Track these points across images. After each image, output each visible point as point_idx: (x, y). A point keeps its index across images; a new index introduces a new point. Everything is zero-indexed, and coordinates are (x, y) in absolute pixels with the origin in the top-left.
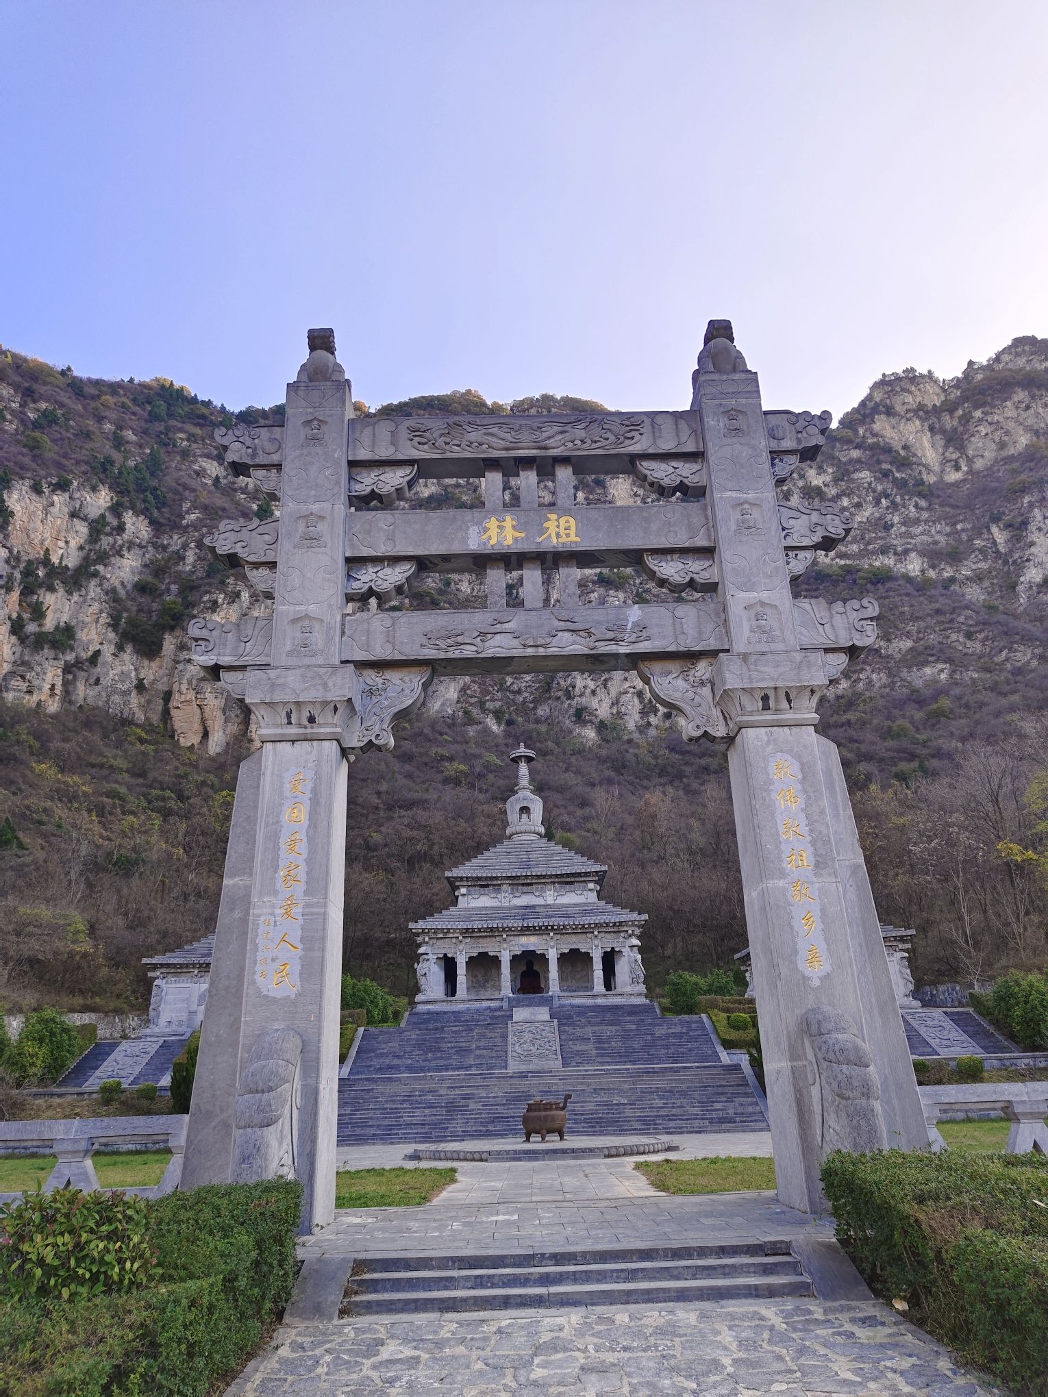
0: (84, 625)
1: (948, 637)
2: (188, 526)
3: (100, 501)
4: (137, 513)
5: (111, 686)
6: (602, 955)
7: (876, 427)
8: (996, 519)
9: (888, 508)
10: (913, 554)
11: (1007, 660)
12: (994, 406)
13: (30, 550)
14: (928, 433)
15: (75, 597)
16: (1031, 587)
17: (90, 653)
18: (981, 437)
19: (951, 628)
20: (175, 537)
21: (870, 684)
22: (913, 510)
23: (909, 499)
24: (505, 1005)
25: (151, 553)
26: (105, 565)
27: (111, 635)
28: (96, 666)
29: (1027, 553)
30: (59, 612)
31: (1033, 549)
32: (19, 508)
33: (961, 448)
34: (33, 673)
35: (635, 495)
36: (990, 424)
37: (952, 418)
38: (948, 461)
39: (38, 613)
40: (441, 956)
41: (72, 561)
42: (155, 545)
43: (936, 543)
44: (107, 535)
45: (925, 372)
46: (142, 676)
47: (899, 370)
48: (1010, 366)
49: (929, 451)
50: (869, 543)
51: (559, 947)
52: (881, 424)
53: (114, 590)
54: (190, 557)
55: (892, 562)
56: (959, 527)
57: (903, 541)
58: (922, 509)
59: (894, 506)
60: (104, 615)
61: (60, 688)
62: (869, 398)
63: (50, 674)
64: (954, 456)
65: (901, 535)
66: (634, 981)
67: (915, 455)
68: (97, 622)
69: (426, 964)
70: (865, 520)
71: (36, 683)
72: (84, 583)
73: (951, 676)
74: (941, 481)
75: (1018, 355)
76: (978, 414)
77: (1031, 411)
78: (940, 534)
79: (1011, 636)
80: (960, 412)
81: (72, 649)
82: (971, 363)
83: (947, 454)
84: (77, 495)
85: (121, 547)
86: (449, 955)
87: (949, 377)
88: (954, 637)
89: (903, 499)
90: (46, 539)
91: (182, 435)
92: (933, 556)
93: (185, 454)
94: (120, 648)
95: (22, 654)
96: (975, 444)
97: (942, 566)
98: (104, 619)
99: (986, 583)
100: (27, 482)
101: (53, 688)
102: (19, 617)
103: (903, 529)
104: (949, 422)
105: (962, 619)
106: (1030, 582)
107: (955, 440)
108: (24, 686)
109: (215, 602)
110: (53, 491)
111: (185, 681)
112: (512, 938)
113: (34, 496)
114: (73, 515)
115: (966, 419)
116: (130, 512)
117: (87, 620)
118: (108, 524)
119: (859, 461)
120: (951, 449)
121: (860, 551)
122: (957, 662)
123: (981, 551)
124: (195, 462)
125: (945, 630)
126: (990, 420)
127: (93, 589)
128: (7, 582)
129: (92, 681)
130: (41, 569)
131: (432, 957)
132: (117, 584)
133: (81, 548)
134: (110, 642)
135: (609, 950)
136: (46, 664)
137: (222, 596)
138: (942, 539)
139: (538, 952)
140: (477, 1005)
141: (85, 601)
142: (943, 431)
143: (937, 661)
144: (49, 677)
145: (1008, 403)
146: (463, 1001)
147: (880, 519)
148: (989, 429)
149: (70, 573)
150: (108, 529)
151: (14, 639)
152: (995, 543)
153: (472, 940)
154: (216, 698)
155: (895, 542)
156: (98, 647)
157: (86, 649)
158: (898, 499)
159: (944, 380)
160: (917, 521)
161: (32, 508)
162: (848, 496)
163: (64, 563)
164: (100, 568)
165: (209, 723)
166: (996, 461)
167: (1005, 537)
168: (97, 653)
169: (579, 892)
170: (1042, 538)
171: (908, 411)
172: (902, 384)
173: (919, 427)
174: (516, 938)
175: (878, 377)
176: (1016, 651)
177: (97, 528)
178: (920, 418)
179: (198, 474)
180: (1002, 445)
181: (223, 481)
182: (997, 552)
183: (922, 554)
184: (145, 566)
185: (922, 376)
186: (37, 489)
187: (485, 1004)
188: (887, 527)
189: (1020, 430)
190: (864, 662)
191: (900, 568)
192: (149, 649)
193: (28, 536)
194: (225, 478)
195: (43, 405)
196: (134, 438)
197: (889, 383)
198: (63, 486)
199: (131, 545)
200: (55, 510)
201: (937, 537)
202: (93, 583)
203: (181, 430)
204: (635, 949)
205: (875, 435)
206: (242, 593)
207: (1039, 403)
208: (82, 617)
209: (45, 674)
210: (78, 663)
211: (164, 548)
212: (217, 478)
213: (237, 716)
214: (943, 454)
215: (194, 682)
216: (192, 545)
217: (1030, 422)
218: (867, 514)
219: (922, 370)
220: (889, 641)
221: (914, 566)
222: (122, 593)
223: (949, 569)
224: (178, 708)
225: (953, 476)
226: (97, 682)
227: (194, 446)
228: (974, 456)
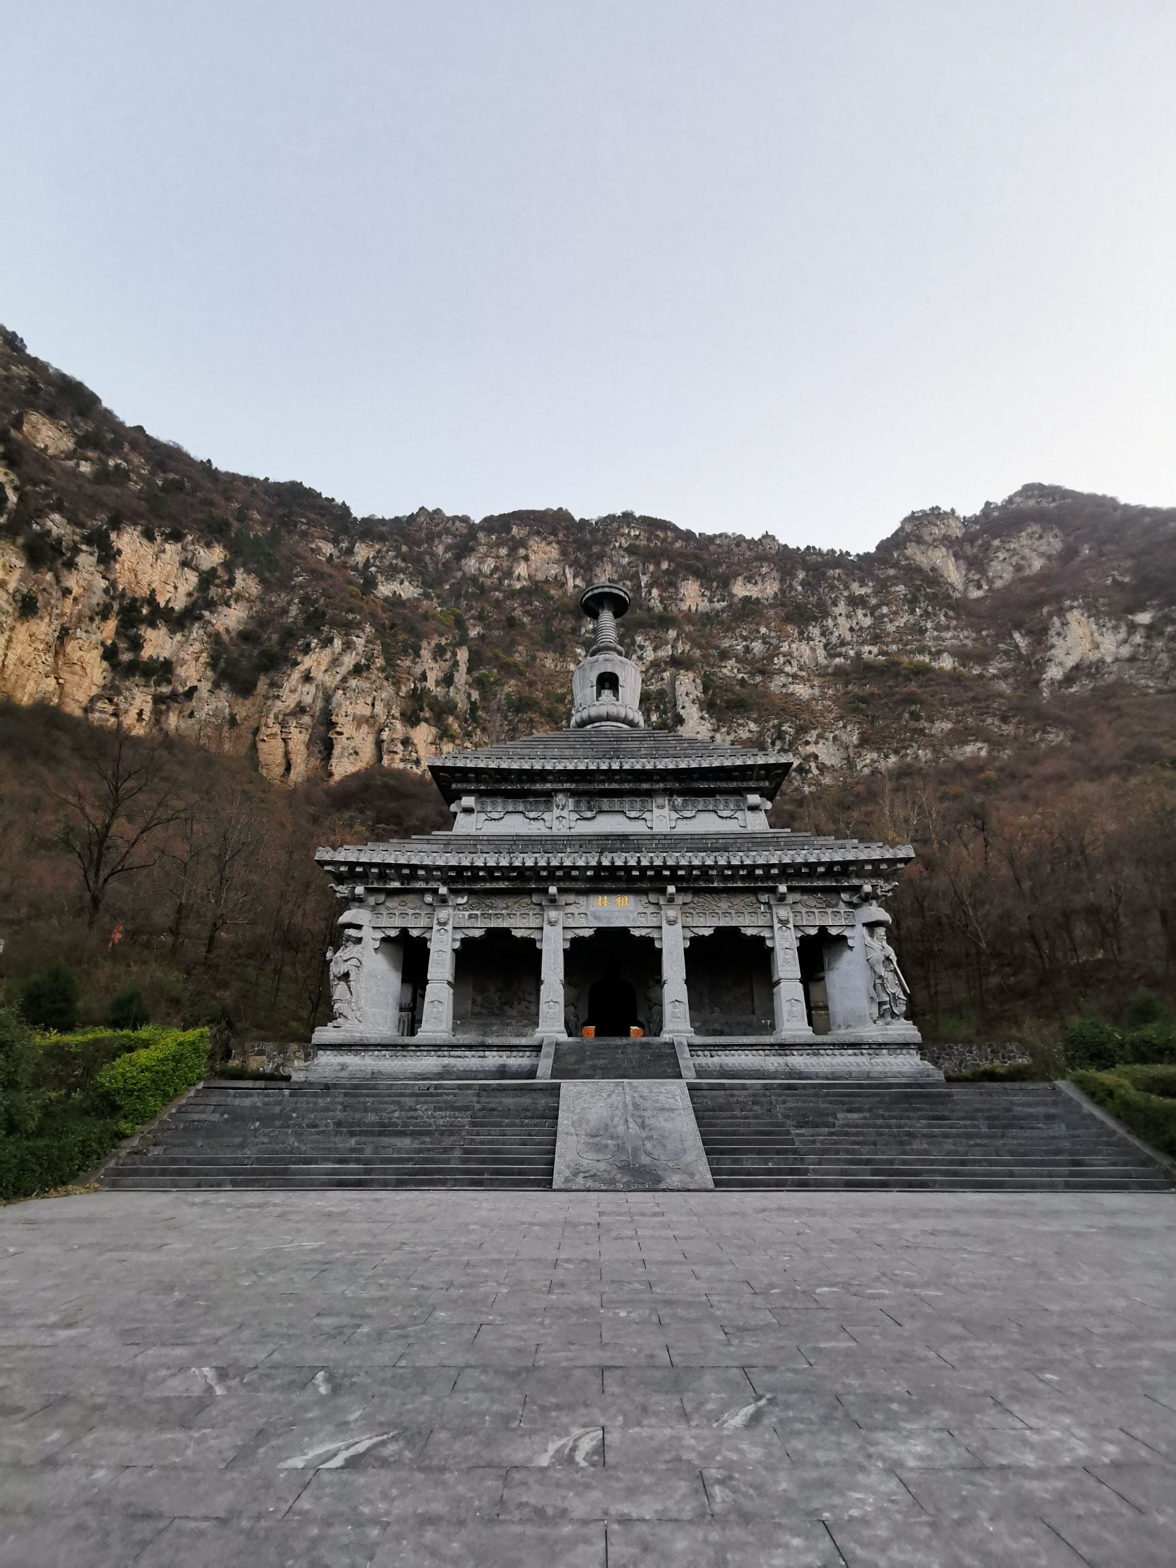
0: (183, 662)
1: (984, 721)
2: (295, 586)
3: (212, 557)
4: (248, 572)
5: (205, 721)
6: (796, 944)
7: (908, 552)
8: (1018, 627)
9: (921, 616)
10: (945, 655)
11: (1041, 740)
12: (1011, 536)
13: (137, 589)
14: (953, 559)
15: (178, 637)
16: (1053, 683)
17: (187, 688)
18: (1000, 561)
19: (986, 713)
20: (283, 595)
21: (917, 757)
22: (943, 618)
23: (940, 610)
24: (545, 1065)
25: (258, 606)
26: (211, 612)
27: (209, 673)
28: (191, 700)
29: (1048, 654)
30: (159, 648)
31: (1053, 651)
32: (129, 551)
33: (982, 570)
34: (121, 698)
35: (703, 595)
36: (1008, 550)
37: (972, 547)
38: (970, 582)
39: (136, 644)
40: (393, 933)
41: (179, 604)
42: (262, 600)
43: (965, 646)
44: (217, 586)
45: (948, 510)
46: (234, 712)
47: (927, 507)
48: (1021, 505)
49: (954, 574)
50: (906, 645)
51: (690, 921)
52: (912, 550)
53: (218, 635)
54: (294, 610)
55: (927, 660)
56: (984, 633)
57: (935, 643)
58: (951, 618)
59: (926, 615)
60: (204, 655)
61: (149, 714)
62: (901, 529)
63: (139, 700)
64: (976, 577)
65: (935, 639)
66: (885, 1013)
67: (942, 576)
68: (197, 661)
69: (349, 951)
70: (902, 625)
71: (122, 706)
72: (188, 625)
73: (989, 752)
74: (965, 597)
75: (1028, 497)
76: (996, 542)
77: (1044, 540)
78: (967, 638)
79: (1043, 719)
80: (980, 542)
81: (169, 682)
82: (988, 504)
83: (970, 576)
84: (191, 548)
85: (229, 598)
86: (414, 933)
87: (968, 515)
88: (989, 720)
89: (934, 608)
90: (155, 581)
91: (304, 520)
92: (962, 655)
93: (304, 534)
94: (216, 685)
95: (113, 679)
96: (995, 567)
97: (971, 665)
98: (204, 657)
99: (1011, 680)
100: (139, 528)
101: (140, 713)
102: (114, 644)
103: (936, 633)
104: (969, 550)
105: (996, 705)
106: (1052, 679)
107: (976, 565)
108: (110, 709)
109: (308, 645)
110: (166, 540)
111: (272, 716)
112: (571, 898)
113: (145, 542)
114: (185, 564)
115: (986, 547)
116: (242, 570)
117: (187, 657)
118: (219, 577)
119: (895, 577)
120: (973, 572)
121: (899, 650)
122: (995, 743)
123: (1006, 653)
124: (312, 542)
125: (982, 714)
126: (1007, 547)
127: (196, 631)
128: (103, 611)
129: (187, 713)
130: (146, 607)
131: (371, 937)
132: (221, 629)
133: (190, 594)
134: (207, 680)
135: (813, 932)
136: (135, 690)
137: (316, 641)
138: (969, 643)
139: (636, 933)
140: (471, 1061)
141: (187, 641)
142: (966, 558)
143: (976, 741)
144: (138, 702)
145: (1023, 534)
146: (437, 1048)
147: (915, 624)
148: (1007, 555)
149: (175, 615)
150: (217, 581)
151: (105, 664)
152: (1017, 647)
153: (473, 900)
154: (301, 732)
155: (929, 644)
156: (196, 683)
157: (183, 684)
158: (930, 609)
159: (964, 518)
160: (947, 628)
161: (142, 552)
162: (887, 605)
163: (170, 606)
164: (206, 614)
165: (293, 756)
166: (1013, 581)
167: (1026, 642)
168: (194, 689)
169: (725, 814)
170: (1062, 641)
171: (935, 540)
172: (930, 518)
173: (945, 553)
174: (582, 900)
175: (908, 513)
176: (1049, 733)
177: (207, 579)
178: (944, 545)
179: (313, 550)
180: (1019, 568)
181: (336, 560)
182: (1020, 654)
183: (953, 654)
184: (252, 618)
185: (945, 513)
186: (149, 535)
187: (493, 1060)
188: (922, 631)
189: (1034, 555)
190: (910, 740)
191: (935, 665)
192: (244, 689)
193: (136, 576)
194: (338, 558)
195: (171, 476)
196: (259, 517)
197: (918, 518)
198: (176, 536)
199: (238, 597)
200: (165, 557)
201: (965, 642)
202: (197, 625)
203: (303, 516)
204: (881, 931)
205: (907, 558)
206: (335, 640)
207: (1051, 535)
208: (182, 655)
209: (134, 698)
210: (174, 696)
211: (271, 604)
212: (331, 555)
213: (320, 752)
214: (966, 575)
215: (281, 717)
216: (296, 601)
217: (1043, 549)
218: (904, 620)
219: (946, 508)
220: (932, 722)
221: (947, 663)
222: (225, 637)
223: (977, 667)
224: (264, 740)
225: (975, 594)
226: (191, 715)
227: (313, 529)
228: (993, 577)
